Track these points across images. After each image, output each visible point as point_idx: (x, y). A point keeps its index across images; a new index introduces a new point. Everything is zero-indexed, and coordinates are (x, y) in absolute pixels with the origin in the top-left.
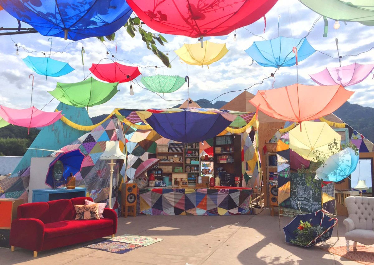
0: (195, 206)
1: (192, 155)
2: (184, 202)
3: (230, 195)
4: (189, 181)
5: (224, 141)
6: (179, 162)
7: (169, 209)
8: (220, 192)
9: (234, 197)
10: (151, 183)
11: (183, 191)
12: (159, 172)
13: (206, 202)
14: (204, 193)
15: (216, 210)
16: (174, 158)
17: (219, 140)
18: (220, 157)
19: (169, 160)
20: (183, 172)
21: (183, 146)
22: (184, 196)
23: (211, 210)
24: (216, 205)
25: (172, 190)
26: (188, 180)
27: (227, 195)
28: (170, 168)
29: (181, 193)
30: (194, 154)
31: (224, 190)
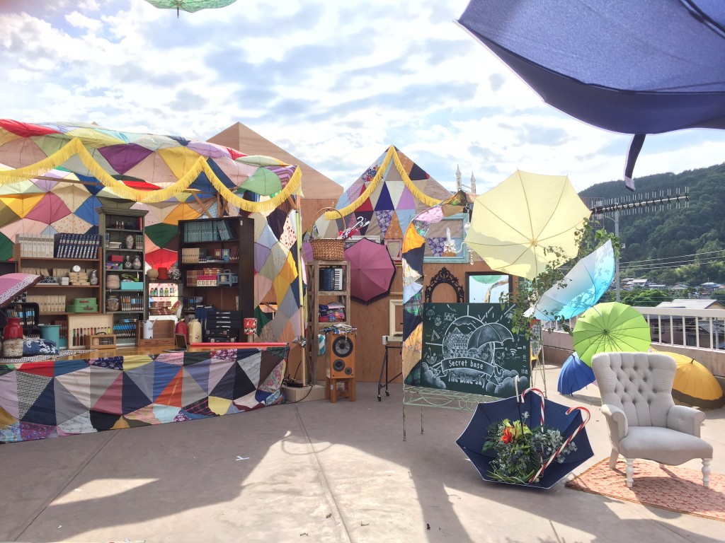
0: (152, 400)
1: (124, 268)
2: (119, 393)
3: (240, 362)
4: (119, 334)
5: (211, 232)
6: (87, 284)
7: (77, 418)
8: (215, 356)
9: (249, 368)
10: (12, 347)
11: (118, 362)
12: (29, 314)
13: (180, 386)
14: (176, 363)
15: (204, 403)
16: (71, 274)
17: (194, 231)
18: (194, 272)
19: (55, 279)
20: (100, 311)
21: (98, 243)
22: (122, 377)
23: (194, 405)
24: (206, 390)
25: (85, 363)
26: (115, 332)
27: (233, 363)
28: (60, 301)
29: (113, 368)
30: (129, 265)
31: (227, 353)
